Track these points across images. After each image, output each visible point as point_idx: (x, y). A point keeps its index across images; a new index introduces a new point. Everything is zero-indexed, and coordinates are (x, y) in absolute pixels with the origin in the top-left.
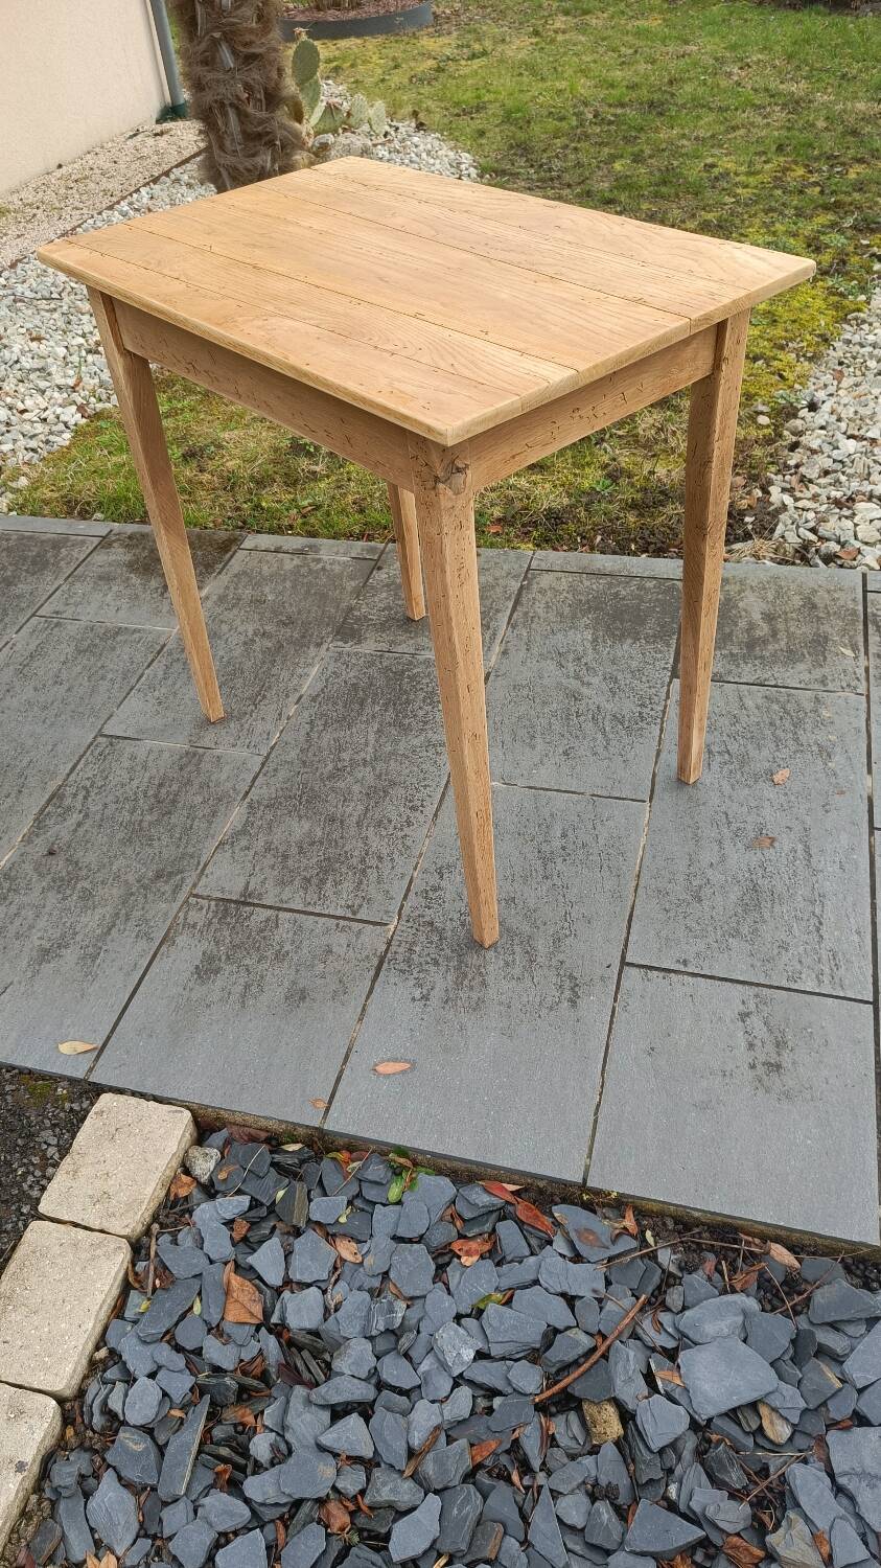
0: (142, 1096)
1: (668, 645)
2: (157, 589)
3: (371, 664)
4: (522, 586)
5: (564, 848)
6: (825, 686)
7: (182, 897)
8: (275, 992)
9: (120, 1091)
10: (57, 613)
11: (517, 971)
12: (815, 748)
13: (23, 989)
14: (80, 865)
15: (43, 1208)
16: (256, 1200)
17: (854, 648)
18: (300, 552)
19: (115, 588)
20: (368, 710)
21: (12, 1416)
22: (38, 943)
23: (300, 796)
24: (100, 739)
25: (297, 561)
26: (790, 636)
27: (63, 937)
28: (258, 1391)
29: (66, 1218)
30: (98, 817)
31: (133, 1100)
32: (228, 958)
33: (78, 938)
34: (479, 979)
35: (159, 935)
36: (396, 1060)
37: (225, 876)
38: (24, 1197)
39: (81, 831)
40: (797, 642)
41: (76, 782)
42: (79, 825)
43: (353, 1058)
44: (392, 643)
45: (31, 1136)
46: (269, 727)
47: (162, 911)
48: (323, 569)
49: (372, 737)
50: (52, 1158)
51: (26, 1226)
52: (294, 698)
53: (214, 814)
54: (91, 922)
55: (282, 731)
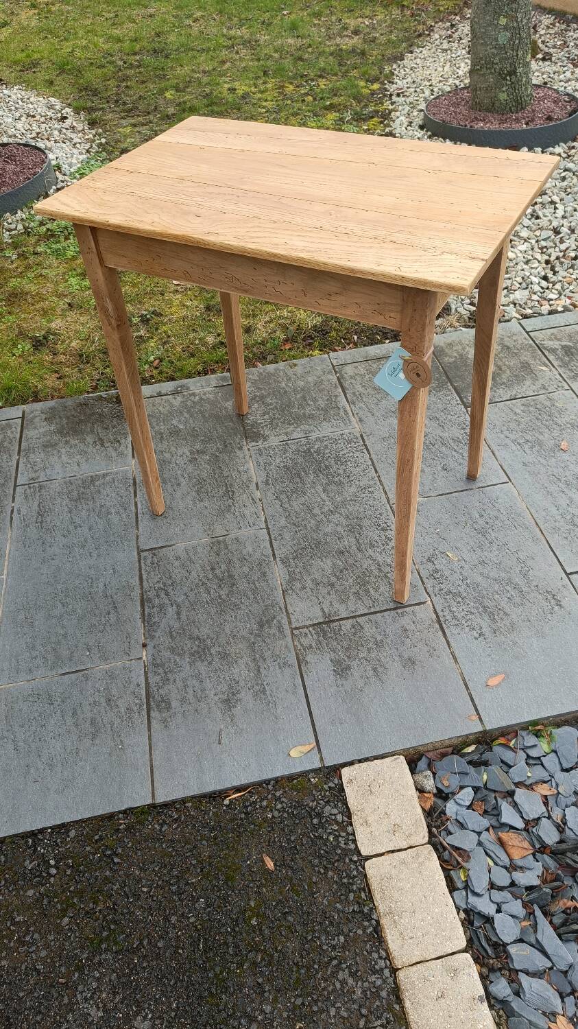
0: (366, 760)
1: (449, 390)
2: (95, 442)
3: (285, 451)
4: (338, 377)
5: (487, 523)
6: (547, 390)
7: (288, 632)
8: (394, 667)
9: (351, 763)
10: (33, 479)
11: (518, 600)
12: (568, 426)
13: (232, 731)
14: (202, 638)
15: (364, 852)
16: (475, 787)
17: (546, 366)
18: (175, 392)
19: (63, 450)
20: (307, 480)
21: (452, 975)
22: (216, 698)
23: (309, 545)
24: (143, 554)
25: (179, 399)
26: (509, 367)
27: (231, 687)
28: (559, 887)
29: (383, 851)
30: (187, 604)
31: (364, 765)
32: (348, 657)
33: (242, 683)
34: (502, 613)
35: (293, 660)
36: (495, 675)
37: (305, 610)
38: (346, 852)
39: (183, 617)
40: (514, 369)
41: (151, 587)
42: (178, 613)
43: (470, 685)
44: (286, 434)
45: (319, 815)
46: (253, 510)
47: (285, 646)
48: (201, 399)
49: (323, 496)
50: (343, 822)
51: (364, 868)
52: (253, 487)
53: (264, 574)
54: (241, 670)
55: (263, 510)
